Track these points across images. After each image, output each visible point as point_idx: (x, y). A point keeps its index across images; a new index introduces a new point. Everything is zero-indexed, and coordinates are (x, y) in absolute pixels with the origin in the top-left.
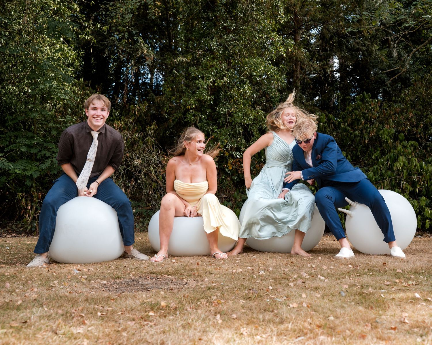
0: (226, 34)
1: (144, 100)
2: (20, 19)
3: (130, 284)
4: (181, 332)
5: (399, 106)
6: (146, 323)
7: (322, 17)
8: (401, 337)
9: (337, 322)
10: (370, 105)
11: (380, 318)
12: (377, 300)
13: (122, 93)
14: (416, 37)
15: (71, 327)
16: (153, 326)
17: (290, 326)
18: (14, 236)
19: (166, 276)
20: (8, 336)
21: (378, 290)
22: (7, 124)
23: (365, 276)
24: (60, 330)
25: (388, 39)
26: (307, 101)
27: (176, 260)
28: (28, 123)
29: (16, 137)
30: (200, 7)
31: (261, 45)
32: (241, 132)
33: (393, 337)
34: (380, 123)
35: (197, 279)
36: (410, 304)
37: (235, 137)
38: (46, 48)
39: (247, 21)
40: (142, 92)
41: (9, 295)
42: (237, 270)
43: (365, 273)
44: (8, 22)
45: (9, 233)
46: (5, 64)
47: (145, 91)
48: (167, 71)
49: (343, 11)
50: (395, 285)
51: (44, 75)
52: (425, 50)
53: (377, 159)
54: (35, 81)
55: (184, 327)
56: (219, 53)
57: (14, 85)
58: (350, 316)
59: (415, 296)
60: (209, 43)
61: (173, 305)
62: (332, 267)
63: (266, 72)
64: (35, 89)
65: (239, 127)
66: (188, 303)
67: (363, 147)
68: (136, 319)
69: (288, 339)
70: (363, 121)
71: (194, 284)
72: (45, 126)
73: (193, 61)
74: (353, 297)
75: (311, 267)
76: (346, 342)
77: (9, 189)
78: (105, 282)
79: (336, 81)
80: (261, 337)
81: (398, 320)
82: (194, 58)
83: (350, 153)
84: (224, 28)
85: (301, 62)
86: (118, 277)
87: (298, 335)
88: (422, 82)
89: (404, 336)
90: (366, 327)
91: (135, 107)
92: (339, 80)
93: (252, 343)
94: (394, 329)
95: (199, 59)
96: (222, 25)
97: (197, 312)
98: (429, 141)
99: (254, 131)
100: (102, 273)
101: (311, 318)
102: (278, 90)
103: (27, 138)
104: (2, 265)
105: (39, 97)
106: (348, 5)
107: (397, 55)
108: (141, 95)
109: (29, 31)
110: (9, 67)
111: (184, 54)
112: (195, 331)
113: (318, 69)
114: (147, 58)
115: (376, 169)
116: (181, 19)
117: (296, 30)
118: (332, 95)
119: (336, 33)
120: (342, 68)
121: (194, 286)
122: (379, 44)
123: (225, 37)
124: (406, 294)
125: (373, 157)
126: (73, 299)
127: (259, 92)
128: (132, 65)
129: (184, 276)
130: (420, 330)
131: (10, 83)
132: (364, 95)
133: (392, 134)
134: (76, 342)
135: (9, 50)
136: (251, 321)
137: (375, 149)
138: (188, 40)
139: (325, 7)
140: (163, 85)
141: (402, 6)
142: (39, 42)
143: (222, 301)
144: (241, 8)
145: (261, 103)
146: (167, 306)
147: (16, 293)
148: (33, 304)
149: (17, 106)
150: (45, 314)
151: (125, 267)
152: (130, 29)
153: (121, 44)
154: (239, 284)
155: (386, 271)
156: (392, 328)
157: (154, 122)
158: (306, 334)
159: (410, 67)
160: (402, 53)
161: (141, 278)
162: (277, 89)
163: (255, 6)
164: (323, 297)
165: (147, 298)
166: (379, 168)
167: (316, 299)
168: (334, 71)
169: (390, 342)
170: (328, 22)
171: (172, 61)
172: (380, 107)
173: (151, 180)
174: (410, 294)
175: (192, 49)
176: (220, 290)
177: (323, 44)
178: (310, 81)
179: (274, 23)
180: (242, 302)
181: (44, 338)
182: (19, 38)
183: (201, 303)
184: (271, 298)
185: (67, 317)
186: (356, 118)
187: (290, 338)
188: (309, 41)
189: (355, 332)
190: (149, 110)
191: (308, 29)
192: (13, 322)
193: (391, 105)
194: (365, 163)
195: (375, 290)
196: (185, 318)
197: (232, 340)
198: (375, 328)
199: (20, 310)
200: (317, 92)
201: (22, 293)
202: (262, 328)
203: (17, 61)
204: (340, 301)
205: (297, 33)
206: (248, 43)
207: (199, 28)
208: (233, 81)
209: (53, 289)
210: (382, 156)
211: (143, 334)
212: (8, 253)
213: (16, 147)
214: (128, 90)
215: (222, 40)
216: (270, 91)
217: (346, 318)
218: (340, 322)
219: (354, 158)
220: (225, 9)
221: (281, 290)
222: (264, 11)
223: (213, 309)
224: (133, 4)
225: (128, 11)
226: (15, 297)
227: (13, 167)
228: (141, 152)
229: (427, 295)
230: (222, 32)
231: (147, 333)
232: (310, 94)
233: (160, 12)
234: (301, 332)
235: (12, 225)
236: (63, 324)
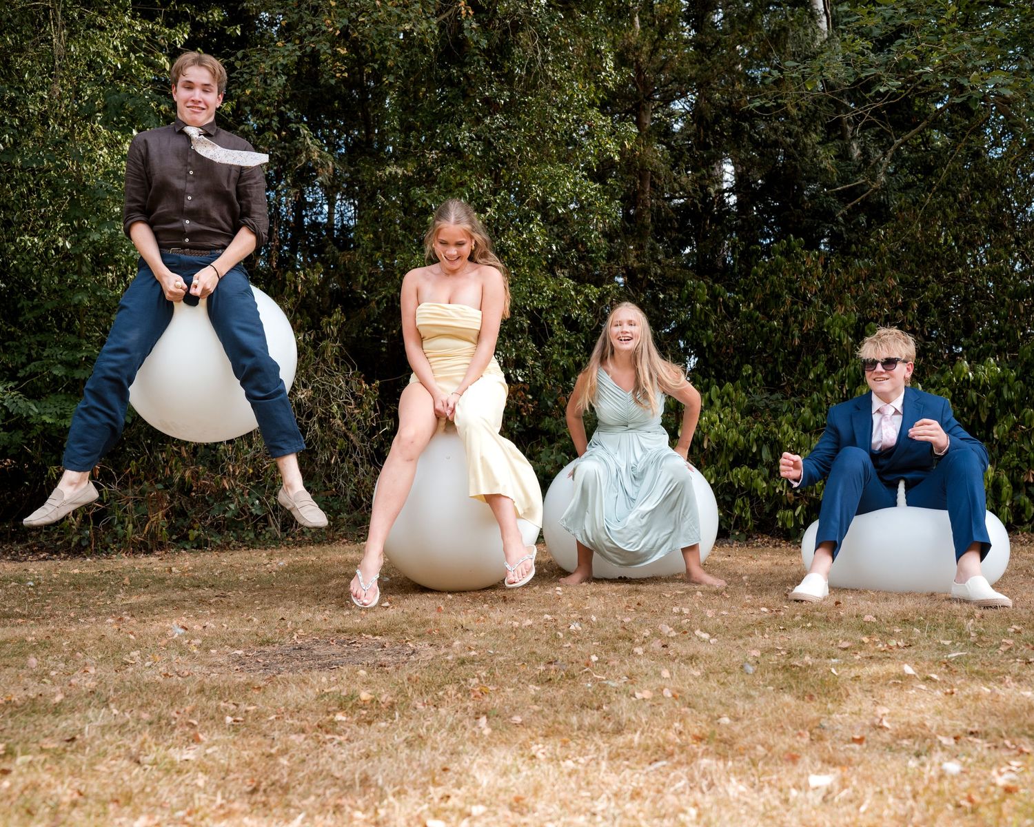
0: (490, 113)
1: (314, 261)
2: (42, 89)
3: (293, 654)
4: (403, 756)
5: (865, 264)
6: (328, 737)
7: (696, 74)
8: (874, 758)
9: (737, 728)
10: (804, 263)
11: (829, 719)
12: (821, 680)
13: (268, 246)
14: (902, 114)
15: (169, 747)
16: (345, 742)
17: (637, 738)
18: (45, 559)
19: (370, 636)
20: (36, 770)
21: (824, 660)
22: (21, 319)
23: (796, 630)
24: (146, 755)
25: (840, 120)
26: (667, 256)
27: (390, 602)
28: (67, 316)
29: (43, 345)
30: (431, 57)
31: (566, 137)
32: (525, 325)
33: (856, 757)
34: (825, 302)
35: (437, 641)
36: (894, 689)
37: (513, 338)
38: (100, 152)
39: (534, 86)
40: (310, 242)
41: (36, 683)
42: (521, 622)
43: (797, 625)
44: (18, 97)
45: (33, 552)
46: (13, 188)
47: (317, 241)
48: (364, 195)
49: (742, 59)
50: (861, 649)
51: (98, 210)
52: (921, 143)
53: (818, 379)
54: (79, 224)
55: (409, 744)
56: (476, 155)
57: (34, 233)
58: (766, 715)
59: (904, 672)
60: (453, 134)
61: (386, 698)
62: (724, 613)
63: (578, 195)
64: (79, 240)
65: (521, 315)
66: (417, 692)
67: (790, 353)
68: (308, 729)
69: (633, 766)
70: (788, 298)
71: (432, 652)
72: (102, 321)
73: (418, 174)
74: (771, 675)
75: (681, 613)
76: (757, 770)
77: (29, 458)
78: (240, 652)
79: (729, 212)
80: (576, 762)
81: (868, 723)
82: (422, 168)
83: (761, 367)
84: (486, 101)
85: (653, 173)
86: (268, 641)
87: (653, 758)
88: (915, 211)
89: (881, 755)
90: (798, 738)
91: (296, 276)
92: (734, 209)
93: (556, 775)
94: (860, 741)
95: (432, 169)
96: (481, 94)
97: (437, 711)
98: (931, 339)
99: (553, 323)
100: (234, 633)
101: (680, 721)
102: (605, 234)
103: (67, 346)
104: (20, 620)
105: (87, 257)
106: (753, 47)
107: (860, 155)
108: (308, 251)
109: (63, 117)
110: (22, 194)
111: (399, 158)
112: (433, 752)
113: (690, 188)
114: (320, 170)
115: (816, 401)
116: (390, 83)
117: (640, 103)
118: (721, 244)
119: (729, 107)
120: (741, 184)
121: (430, 658)
122: (822, 132)
123: (487, 121)
124: (883, 668)
125: (812, 376)
126: (173, 688)
127: (564, 239)
128: (288, 185)
129: (408, 635)
130: (914, 744)
131: (25, 229)
132: (789, 242)
133: (851, 326)
134: (180, 779)
135: (22, 157)
136: (552, 729)
137: (815, 357)
138: (407, 128)
139: (702, 51)
140: (356, 226)
141: (870, 46)
142: (86, 139)
143: (490, 688)
144: (521, 57)
145: (568, 262)
146: (372, 701)
147: (50, 678)
148: (87, 701)
149: (41, 279)
150: (113, 722)
151: (283, 619)
152: (282, 108)
153: (263, 140)
154: (526, 651)
155: (840, 619)
156: (854, 740)
157: (337, 307)
158: (671, 754)
159: (890, 181)
160: (872, 151)
161: (317, 642)
162: (601, 232)
163: (553, 51)
164: (706, 677)
165: (330, 684)
166: (824, 399)
167: (691, 681)
168: (725, 191)
169: (851, 769)
170: (709, 84)
171: (373, 175)
172: (825, 267)
173: (335, 433)
174: (892, 668)
175: (415, 148)
176: (486, 665)
177: (699, 132)
178: (672, 214)
179: (594, 89)
180: (533, 689)
181: (112, 773)
182: (42, 132)
183: (447, 693)
184: (595, 681)
185: (161, 727)
186: (773, 292)
187: (637, 763)
188: (669, 127)
189: (776, 749)
190: (325, 281)
191: (668, 100)
192: (46, 741)
193: (847, 262)
194: (793, 389)
195: (818, 660)
196: (411, 725)
197: (514, 770)
198: (818, 740)
199: (60, 714)
200: (688, 235)
201: (62, 678)
202: (578, 744)
203: (38, 182)
204: (742, 684)
205: (644, 109)
206: (538, 132)
207: (430, 102)
208: (506, 216)
209: (130, 669)
210: (829, 374)
211: (322, 761)
212: (31, 595)
213: (42, 366)
214: (280, 240)
215: (481, 126)
216: (586, 237)
217: (757, 720)
218: (743, 729)
219: (769, 379)
220: (485, 61)
221: (616, 663)
222: (571, 62)
223: (471, 704)
224: (286, 53)
225: (276, 69)
226: (48, 688)
227: (37, 411)
228: (311, 371)
229: (929, 668)
230: (480, 111)
231: (332, 757)
232: (672, 241)
233: (346, 70)
234: (661, 752)
235: (39, 535)
236: (151, 741)
